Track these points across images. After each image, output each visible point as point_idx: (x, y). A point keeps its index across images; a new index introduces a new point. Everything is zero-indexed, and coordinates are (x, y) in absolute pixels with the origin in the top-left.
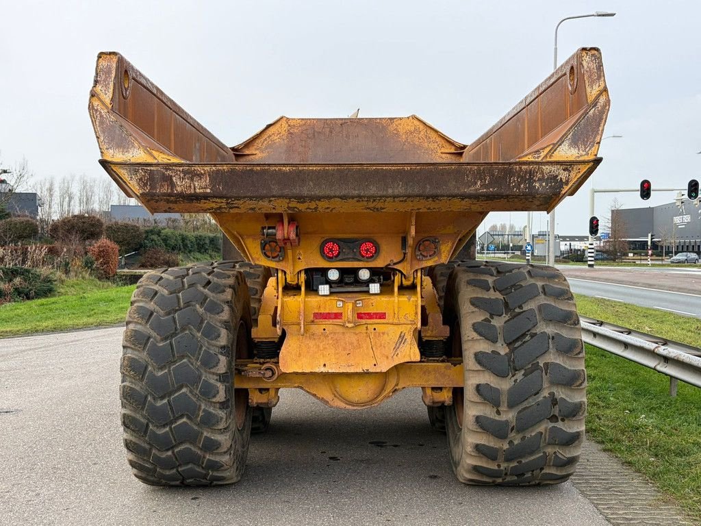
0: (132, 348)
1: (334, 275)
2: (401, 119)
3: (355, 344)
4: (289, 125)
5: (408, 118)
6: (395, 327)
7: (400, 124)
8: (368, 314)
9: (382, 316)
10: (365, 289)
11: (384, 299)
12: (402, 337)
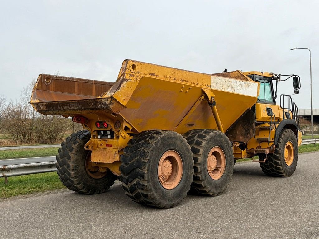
1: (102, 133)
2: (233, 72)
3: (106, 154)
5: (235, 71)
6: (114, 149)
7: (232, 74)
8: (108, 145)
9: (111, 146)
10: (107, 137)
11: (112, 140)
12: (115, 153)
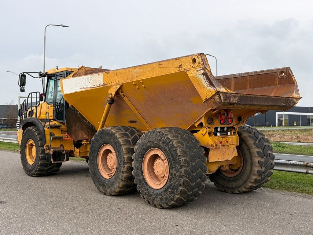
0: (183, 156)
4: (86, 70)
